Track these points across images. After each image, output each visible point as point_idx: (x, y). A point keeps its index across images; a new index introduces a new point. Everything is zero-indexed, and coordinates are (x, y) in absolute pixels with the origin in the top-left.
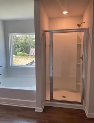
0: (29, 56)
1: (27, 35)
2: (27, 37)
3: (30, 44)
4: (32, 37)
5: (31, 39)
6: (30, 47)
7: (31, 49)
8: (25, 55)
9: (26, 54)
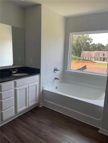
0: (81, 60)
1: (80, 35)
2: (80, 37)
3: (83, 46)
4: (86, 37)
5: (85, 40)
6: (81, 49)
7: (84, 51)
8: (76, 59)
9: (77, 57)
